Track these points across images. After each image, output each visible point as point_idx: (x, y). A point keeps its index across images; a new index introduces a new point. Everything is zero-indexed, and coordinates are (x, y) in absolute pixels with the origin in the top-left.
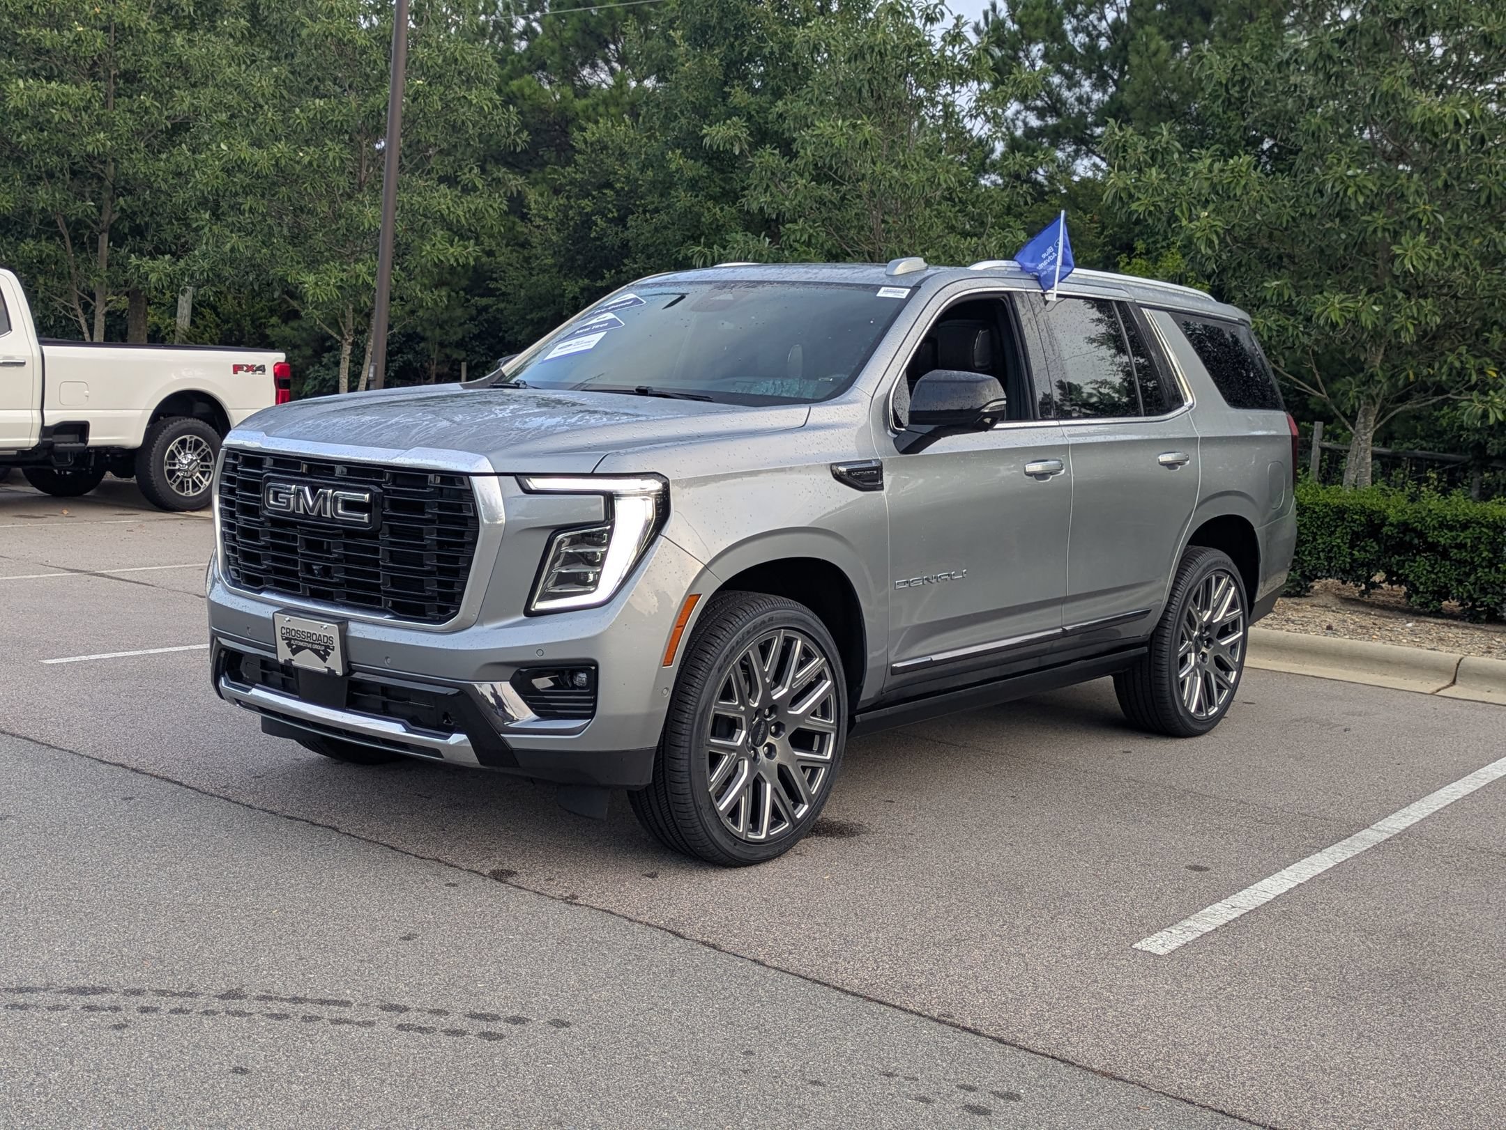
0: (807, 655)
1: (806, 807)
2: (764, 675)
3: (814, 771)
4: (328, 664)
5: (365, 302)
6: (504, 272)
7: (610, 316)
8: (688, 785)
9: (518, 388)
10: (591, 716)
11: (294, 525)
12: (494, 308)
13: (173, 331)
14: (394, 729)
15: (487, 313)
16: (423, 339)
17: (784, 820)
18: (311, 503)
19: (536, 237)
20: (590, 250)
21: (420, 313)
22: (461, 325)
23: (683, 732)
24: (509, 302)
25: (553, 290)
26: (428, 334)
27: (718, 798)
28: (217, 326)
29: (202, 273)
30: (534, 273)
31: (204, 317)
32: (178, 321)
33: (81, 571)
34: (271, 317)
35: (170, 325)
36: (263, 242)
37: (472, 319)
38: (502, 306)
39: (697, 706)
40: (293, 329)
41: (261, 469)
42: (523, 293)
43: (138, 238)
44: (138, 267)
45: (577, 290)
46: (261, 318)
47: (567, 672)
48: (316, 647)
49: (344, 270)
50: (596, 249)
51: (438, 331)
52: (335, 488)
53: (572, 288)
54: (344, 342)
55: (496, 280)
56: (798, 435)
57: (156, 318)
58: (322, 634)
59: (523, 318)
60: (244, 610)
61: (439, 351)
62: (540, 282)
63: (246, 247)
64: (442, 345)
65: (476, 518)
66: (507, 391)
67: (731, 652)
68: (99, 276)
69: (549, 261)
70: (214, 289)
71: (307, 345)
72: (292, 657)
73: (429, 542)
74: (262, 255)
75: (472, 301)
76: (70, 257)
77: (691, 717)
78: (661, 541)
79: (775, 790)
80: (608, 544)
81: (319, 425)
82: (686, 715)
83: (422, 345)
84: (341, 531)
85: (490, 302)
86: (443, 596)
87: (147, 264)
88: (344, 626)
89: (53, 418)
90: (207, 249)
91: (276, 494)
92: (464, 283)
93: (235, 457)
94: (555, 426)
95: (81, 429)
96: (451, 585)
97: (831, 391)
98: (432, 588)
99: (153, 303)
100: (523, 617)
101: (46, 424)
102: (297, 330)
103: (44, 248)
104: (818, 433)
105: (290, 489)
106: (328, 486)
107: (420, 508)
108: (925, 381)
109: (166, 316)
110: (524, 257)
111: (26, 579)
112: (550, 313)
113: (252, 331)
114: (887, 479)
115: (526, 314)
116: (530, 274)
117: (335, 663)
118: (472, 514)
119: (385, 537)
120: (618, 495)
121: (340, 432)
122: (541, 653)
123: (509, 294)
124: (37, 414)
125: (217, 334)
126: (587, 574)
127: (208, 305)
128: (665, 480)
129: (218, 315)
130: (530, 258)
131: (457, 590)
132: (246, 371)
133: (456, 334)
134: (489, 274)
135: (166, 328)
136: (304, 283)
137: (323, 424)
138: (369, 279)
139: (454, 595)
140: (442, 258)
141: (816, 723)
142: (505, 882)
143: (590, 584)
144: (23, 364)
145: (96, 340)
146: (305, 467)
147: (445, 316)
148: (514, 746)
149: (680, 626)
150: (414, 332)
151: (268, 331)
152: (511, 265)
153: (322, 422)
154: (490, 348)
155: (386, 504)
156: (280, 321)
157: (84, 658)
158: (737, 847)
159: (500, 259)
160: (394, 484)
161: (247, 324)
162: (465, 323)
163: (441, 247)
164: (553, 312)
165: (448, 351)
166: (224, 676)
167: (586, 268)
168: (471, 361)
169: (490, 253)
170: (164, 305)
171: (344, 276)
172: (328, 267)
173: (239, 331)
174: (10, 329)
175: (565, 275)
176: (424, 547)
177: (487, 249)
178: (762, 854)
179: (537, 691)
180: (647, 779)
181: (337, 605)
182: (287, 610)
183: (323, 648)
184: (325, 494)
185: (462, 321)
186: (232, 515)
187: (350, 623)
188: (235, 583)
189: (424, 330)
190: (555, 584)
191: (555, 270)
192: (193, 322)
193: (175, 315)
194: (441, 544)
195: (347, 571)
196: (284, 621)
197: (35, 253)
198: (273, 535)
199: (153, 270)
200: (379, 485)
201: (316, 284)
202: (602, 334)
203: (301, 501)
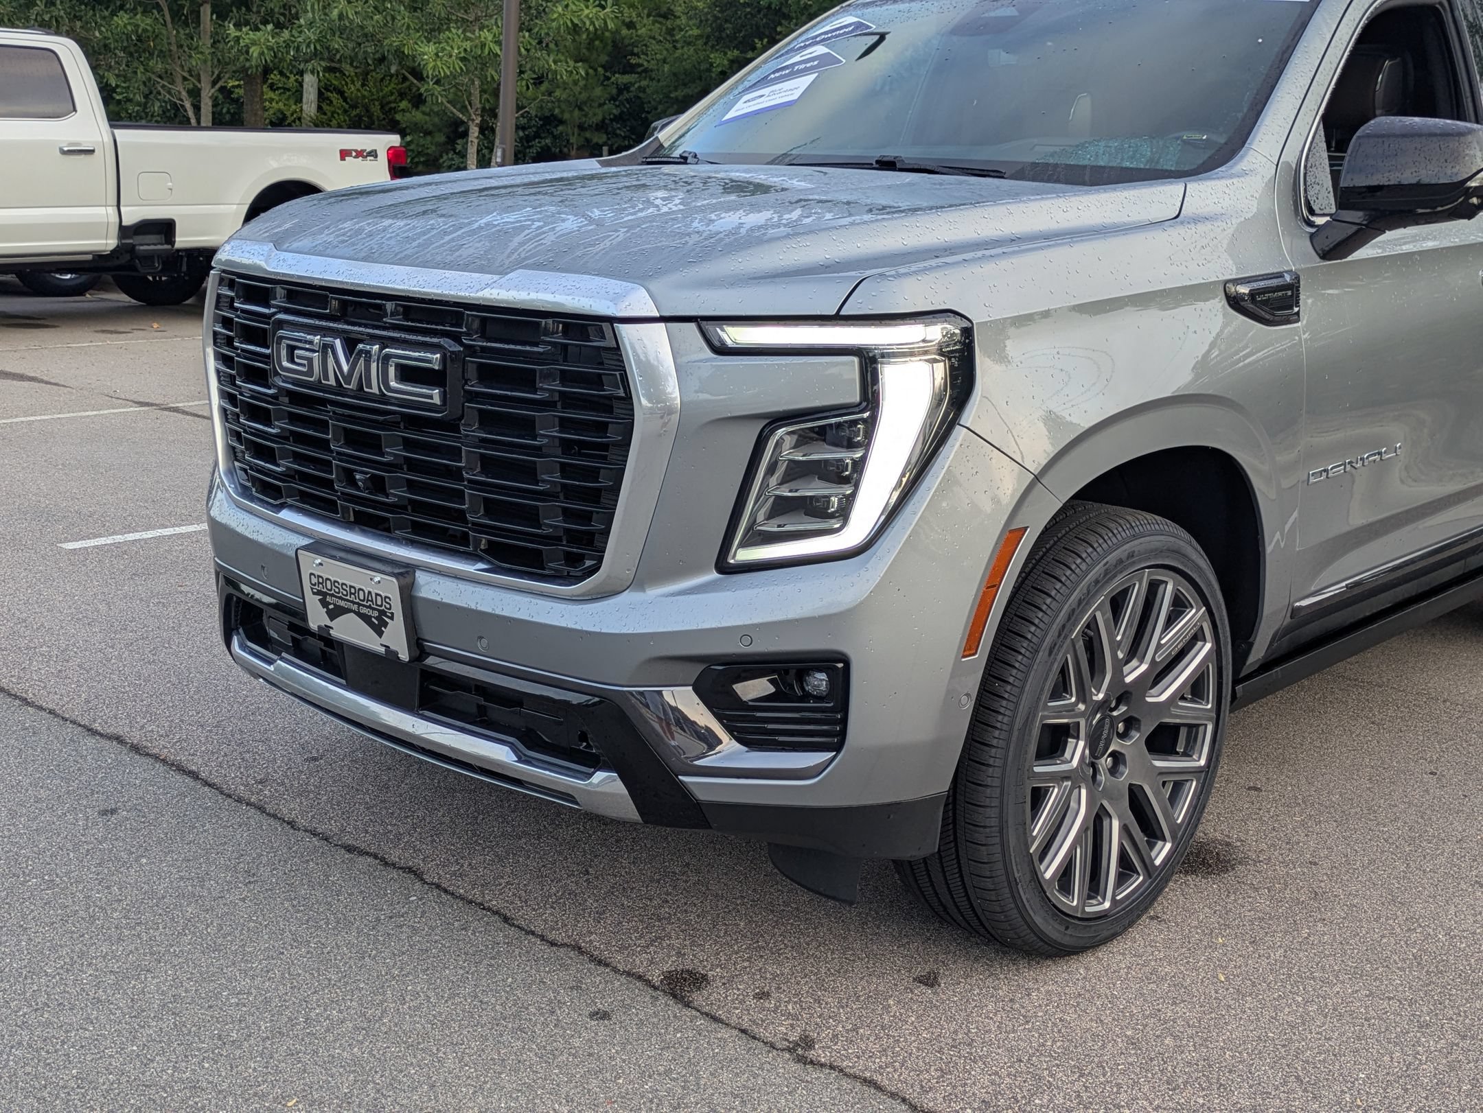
0: (1179, 605)
1: (1168, 846)
2: (1115, 646)
3: (1178, 787)
4: (385, 640)
5: (492, 77)
6: (646, 45)
7: (820, 50)
8: (998, 849)
9: (685, 163)
10: (838, 748)
11: (324, 402)
12: (636, 86)
13: (299, 119)
14: (499, 753)
15: (629, 91)
16: (561, 122)
17: (1138, 874)
18: (345, 368)
19: (680, 5)
20: (740, 18)
21: (558, 93)
22: (601, 105)
23: (991, 761)
24: (652, 79)
25: (699, 63)
26: (566, 116)
27: (1041, 860)
28: (345, 111)
29: (308, 46)
30: (679, 45)
31: (331, 102)
32: (305, 107)
33: (152, 405)
34: (401, 101)
35: (296, 112)
36: (375, 8)
37: (613, 99)
38: (644, 83)
39: (1013, 718)
40: (424, 113)
41: (268, 306)
42: (666, 68)
43: (244, 9)
44: (237, 39)
45: (726, 62)
46: (390, 102)
47: (792, 672)
48: (364, 610)
49: (467, 39)
50: (745, 16)
51: (576, 112)
52: (385, 342)
53: (719, 60)
54: (470, 123)
55: (637, 55)
56: (1171, 231)
57: (280, 104)
58: (374, 591)
59: (668, 97)
60: (254, 537)
61: (579, 135)
62: (685, 56)
63: (356, 13)
64: (581, 128)
65: (628, 399)
66: (666, 169)
67: (1069, 619)
68: (202, 53)
69: (696, 32)
70: (323, 63)
71: (440, 130)
72: (329, 623)
73: (545, 441)
74: (374, 23)
75: (613, 79)
76: (172, 34)
77: (1004, 735)
78: (959, 434)
79: (1125, 829)
80: (867, 444)
81: (360, 231)
82: (997, 733)
83: (560, 128)
84: (398, 418)
85: (633, 81)
86: (573, 537)
87: (247, 35)
88: (408, 580)
89: (132, 216)
90: (314, 17)
91: (291, 349)
92: (604, 58)
93: (231, 285)
94: (765, 227)
95: (166, 228)
96: (586, 518)
97: (1205, 157)
98: (553, 523)
99: (278, 89)
100: (715, 575)
101: (124, 223)
102: (428, 115)
103: (139, 22)
104: (1201, 228)
105: (311, 342)
106: (373, 339)
107: (527, 380)
108: (1368, 136)
109: (292, 101)
110: (667, 28)
111: (82, 417)
112: (696, 91)
113: (382, 116)
114: (1307, 302)
115: (670, 92)
116: (675, 47)
117: (395, 639)
118: (621, 393)
119: (472, 430)
120: (883, 356)
121: (392, 242)
122: (747, 640)
123: (652, 70)
124: (112, 211)
125: (345, 121)
126: (828, 497)
127: (334, 89)
128: (966, 324)
129: (345, 100)
130: (673, 29)
131: (597, 526)
132: (356, 157)
133: (596, 116)
134: (630, 48)
135: (292, 115)
136: (424, 54)
137: (368, 229)
138: (497, 49)
139: (591, 534)
140: (576, 21)
141: (1188, 711)
142: (688, 1005)
143: (832, 516)
144: (92, 151)
145: (203, 124)
146: (335, 303)
147: (584, 96)
148: (702, 796)
149: (991, 585)
150: (552, 115)
151: (398, 117)
152: (654, 38)
153: (367, 225)
154: (632, 130)
155: (472, 372)
156: (410, 105)
157: (119, 538)
158: (1068, 932)
159: (642, 31)
160: (484, 336)
161: (376, 109)
162: (605, 104)
163: (574, 8)
164: (699, 88)
165: (588, 135)
166: (238, 634)
167: (736, 38)
168: (612, 145)
169: (630, 25)
170: (289, 90)
171: (468, 45)
172: (450, 35)
173: (368, 117)
174: (75, 110)
175: (713, 47)
176: (537, 451)
177: (627, 20)
178: (1105, 934)
179: (743, 705)
180: (931, 845)
181: (398, 541)
182: (320, 546)
183: (376, 614)
184: (368, 353)
185: (602, 101)
186: (232, 380)
187: (418, 574)
188: (245, 492)
189: (563, 112)
190: (771, 516)
191: (700, 42)
192: (320, 108)
193: (301, 101)
194: (567, 446)
195: (411, 486)
196: (312, 564)
197: (129, 28)
198: (293, 418)
199: (254, 43)
200: (456, 338)
201: (437, 55)
202: (812, 77)
203: (331, 361)
